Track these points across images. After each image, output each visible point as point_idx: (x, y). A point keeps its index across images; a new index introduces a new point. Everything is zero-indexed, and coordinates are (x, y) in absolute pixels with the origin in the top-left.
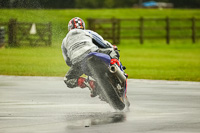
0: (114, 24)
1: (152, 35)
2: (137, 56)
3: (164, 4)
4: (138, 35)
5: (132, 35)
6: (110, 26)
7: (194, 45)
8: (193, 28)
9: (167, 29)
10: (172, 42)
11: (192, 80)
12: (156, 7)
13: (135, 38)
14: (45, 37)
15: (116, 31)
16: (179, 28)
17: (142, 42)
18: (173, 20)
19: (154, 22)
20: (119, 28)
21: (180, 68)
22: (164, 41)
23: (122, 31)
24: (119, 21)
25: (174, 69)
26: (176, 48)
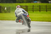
0: (26, 7)
1: (36, 10)
2: (32, 15)
3: (39, 2)
4: (32, 10)
5: (31, 10)
6: (25, 7)
7: (47, 12)
8: (46, 8)
9: (40, 8)
10: (41, 12)
11: (46, 21)
12: (37, 3)
13: (32, 11)
14: (9, 10)
15: (27, 9)
16: (43, 8)
17: (33, 12)
18: (41, 6)
19: (36, 7)
20: (27, 8)
21: (43, 18)
22: (39, 11)
23: (28, 9)
24: (28, 6)
25: (42, 19)
26: (42, 13)
